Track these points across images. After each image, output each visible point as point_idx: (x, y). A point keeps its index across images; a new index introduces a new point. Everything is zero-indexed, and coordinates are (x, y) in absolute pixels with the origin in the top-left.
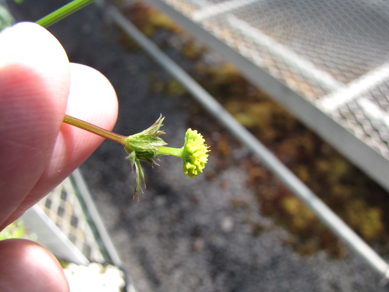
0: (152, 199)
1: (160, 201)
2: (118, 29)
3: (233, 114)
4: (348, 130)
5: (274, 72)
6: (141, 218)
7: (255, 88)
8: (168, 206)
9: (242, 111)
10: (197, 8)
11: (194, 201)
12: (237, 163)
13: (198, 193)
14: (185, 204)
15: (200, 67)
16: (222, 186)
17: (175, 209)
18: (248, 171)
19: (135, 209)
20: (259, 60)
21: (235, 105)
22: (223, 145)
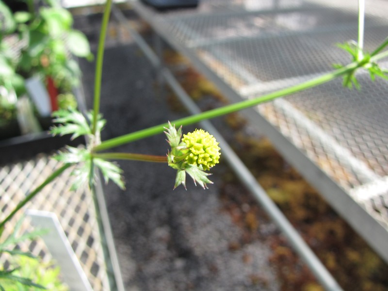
0: (172, 260)
1: (179, 263)
2: (168, 89)
3: (266, 188)
4: (381, 224)
5: (311, 155)
6: (157, 277)
7: (290, 167)
8: (186, 270)
9: (275, 186)
10: (246, 83)
11: (214, 270)
12: (263, 239)
13: (219, 262)
14: (204, 271)
15: (240, 136)
16: (244, 259)
17: (193, 275)
18: (272, 248)
19: (153, 267)
20: (297, 141)
21: (269, 180)
22: (251, 217)
